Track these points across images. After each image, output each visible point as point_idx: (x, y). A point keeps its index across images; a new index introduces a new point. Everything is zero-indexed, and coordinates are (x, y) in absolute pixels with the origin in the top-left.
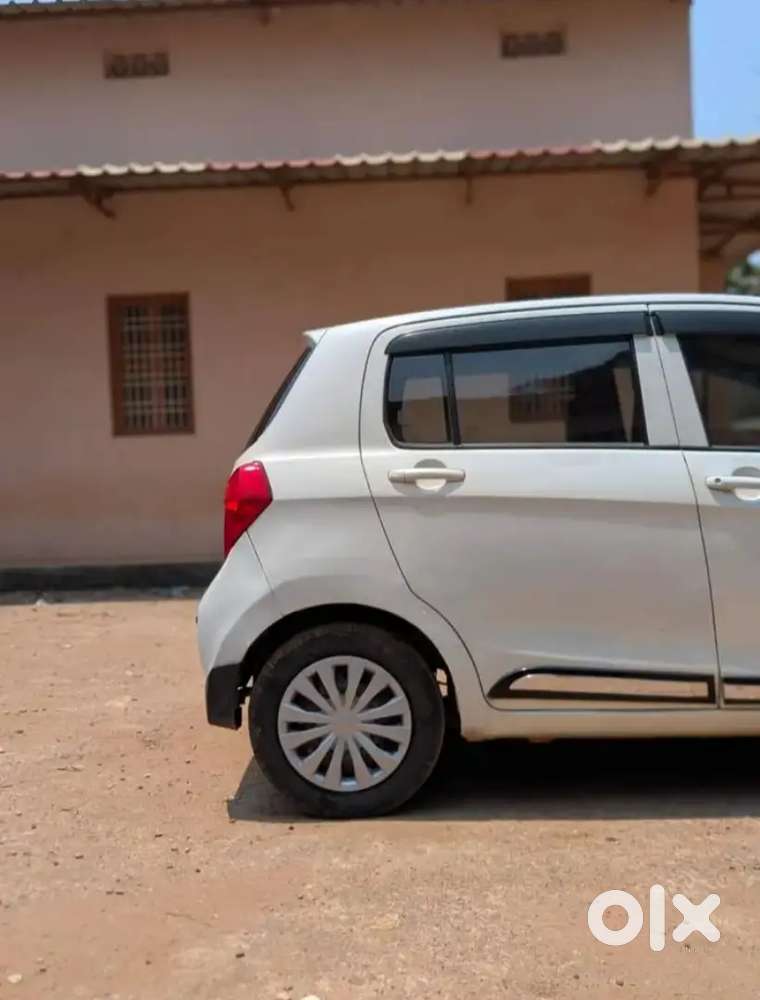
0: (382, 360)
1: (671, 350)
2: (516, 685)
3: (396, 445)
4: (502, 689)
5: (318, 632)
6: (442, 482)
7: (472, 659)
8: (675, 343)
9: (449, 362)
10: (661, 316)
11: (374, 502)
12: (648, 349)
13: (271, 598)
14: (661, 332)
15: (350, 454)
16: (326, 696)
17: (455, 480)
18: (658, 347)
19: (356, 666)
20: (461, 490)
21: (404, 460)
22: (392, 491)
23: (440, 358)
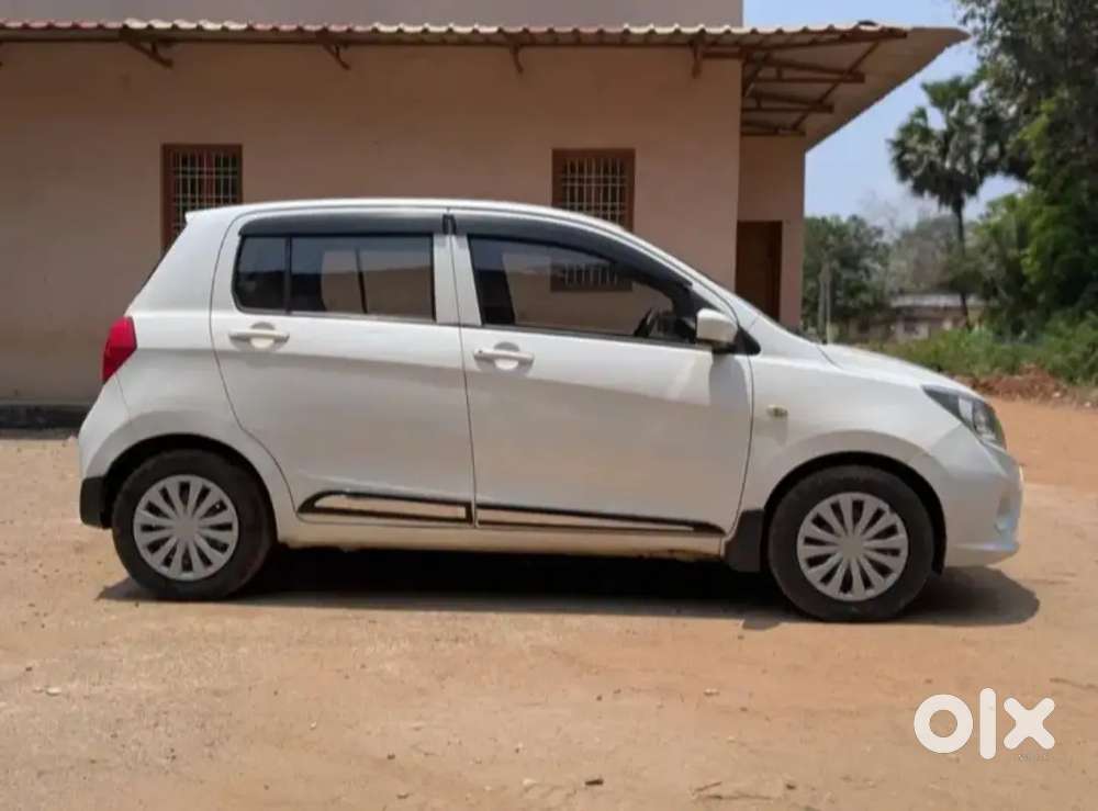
0: (235, 240)
1: (461, 246)
2: (320, 503)
3: (239, 309)
4: (309, 507)
5: (167, 456)
6: (270, 342)
7: (286, 482)
8: (465, 240)
9: (290, 246)
10: (456, 218)
11: (217, 355)
12: (444, 245)
13: (129, 426)
14: (455, 232)
15: (203, 315)
16: (172, 506)
17: (280, 340)
18: (451, 245)
19: (197, 483)
20: (285, 349)
21: (244, 321)
22: (229, 346)
23: (282, 242)
